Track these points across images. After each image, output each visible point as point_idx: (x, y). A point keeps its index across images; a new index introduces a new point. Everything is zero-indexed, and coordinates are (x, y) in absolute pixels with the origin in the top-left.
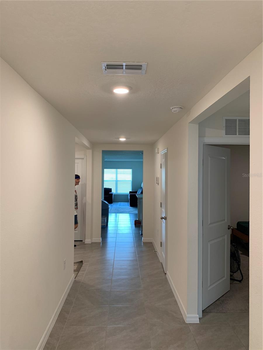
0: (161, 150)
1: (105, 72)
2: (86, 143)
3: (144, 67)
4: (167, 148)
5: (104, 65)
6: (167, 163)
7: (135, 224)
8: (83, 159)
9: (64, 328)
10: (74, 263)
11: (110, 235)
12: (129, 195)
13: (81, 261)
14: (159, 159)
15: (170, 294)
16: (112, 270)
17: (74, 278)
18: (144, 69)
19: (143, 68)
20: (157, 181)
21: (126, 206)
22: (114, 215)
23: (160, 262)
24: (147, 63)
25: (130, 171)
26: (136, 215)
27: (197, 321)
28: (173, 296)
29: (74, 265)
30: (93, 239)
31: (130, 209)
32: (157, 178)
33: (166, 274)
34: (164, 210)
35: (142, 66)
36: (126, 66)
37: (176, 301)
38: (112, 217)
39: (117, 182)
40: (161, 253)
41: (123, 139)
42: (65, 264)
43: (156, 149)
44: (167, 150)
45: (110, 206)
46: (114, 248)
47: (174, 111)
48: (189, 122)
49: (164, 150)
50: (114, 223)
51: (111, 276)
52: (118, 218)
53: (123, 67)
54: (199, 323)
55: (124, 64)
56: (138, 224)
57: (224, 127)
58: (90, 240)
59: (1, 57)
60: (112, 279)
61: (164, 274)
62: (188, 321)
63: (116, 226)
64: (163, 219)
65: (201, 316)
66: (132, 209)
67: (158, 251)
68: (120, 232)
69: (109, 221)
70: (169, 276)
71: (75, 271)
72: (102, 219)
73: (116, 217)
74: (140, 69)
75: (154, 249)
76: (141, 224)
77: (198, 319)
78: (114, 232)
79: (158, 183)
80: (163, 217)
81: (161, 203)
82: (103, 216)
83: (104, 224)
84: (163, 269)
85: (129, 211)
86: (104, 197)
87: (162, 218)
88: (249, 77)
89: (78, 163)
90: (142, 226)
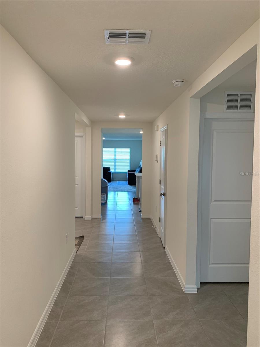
0: (161, 127)
1: (107, 40)
2: (85, 120)
3: (148, 36)
4: (167, 125)
5: (107, 34)
6: (167, 139)
7: (134, 202)
8: (82, 136)
9: (68, 297)
10: (76, 238)
11: (110, 211)
12: (128, 174)
13: (82, 236)
14: (159, 136)
15: (169, 267)
16: (112, 244)
17: (76, 252)
18: (148, 38)
19: (146, 37)
20: (156, 159)
21: (125, 184)
22: (112, 192)
23: (159, 237)
24: (151, 31)
25: (128, 150)
26: (134, 193)
27: (195, 291)
28: (172, 268)
29: (76, 240)
30: (93, 215)
31: (128, 187)
32: (156, 155)
33: (165, 248)
34: (163, 187)
35: (145, 34)
36: (129, 34)
37: (174, 273)
38: (111, 195)
39: (115, 160)
40: (160, 229)
41: (122, 116)
42: (67, 237)
43: (156, 127)
44: (167, 127)
45: (109, 184)
46: (114, 224)
47: (176, 85)
48: (190, 97)
49: (163, 127)
50: (113, 200)
51: (112, 250)
52: (116, 196)
53: (126, 36)
54: (197, 293)
55: (127, 32)
56: (136, 201)
57: (225, 102)
58: (90, 216)
59: (1, 24)
60: (112, 253)
61: (162, 248)
62: (186, 291)
63: (115, 204)
64: (163, 196)
65: (199, 287)
66: (130, 188)
67: (156, 227)
68: (118, 209)
69: (108, 198)
70: (168, 250)
71: (76, 245)
72: (102, 197)
73: (115, 195)
74: (144, 37)
75: (153, 225)
76: (139, 201)
77: (196, 290)
78: (113, 209)
79: (157, 161)
80: (163, 193)
81: (160, 180)
82: (103, 194)
83: (103, 201)
84: (161, 243)
85: (128, 189)
86: (103, 176)
87: (161, 195)
88: (256, 45)
89: (78, 141)
90: (141, 203)
